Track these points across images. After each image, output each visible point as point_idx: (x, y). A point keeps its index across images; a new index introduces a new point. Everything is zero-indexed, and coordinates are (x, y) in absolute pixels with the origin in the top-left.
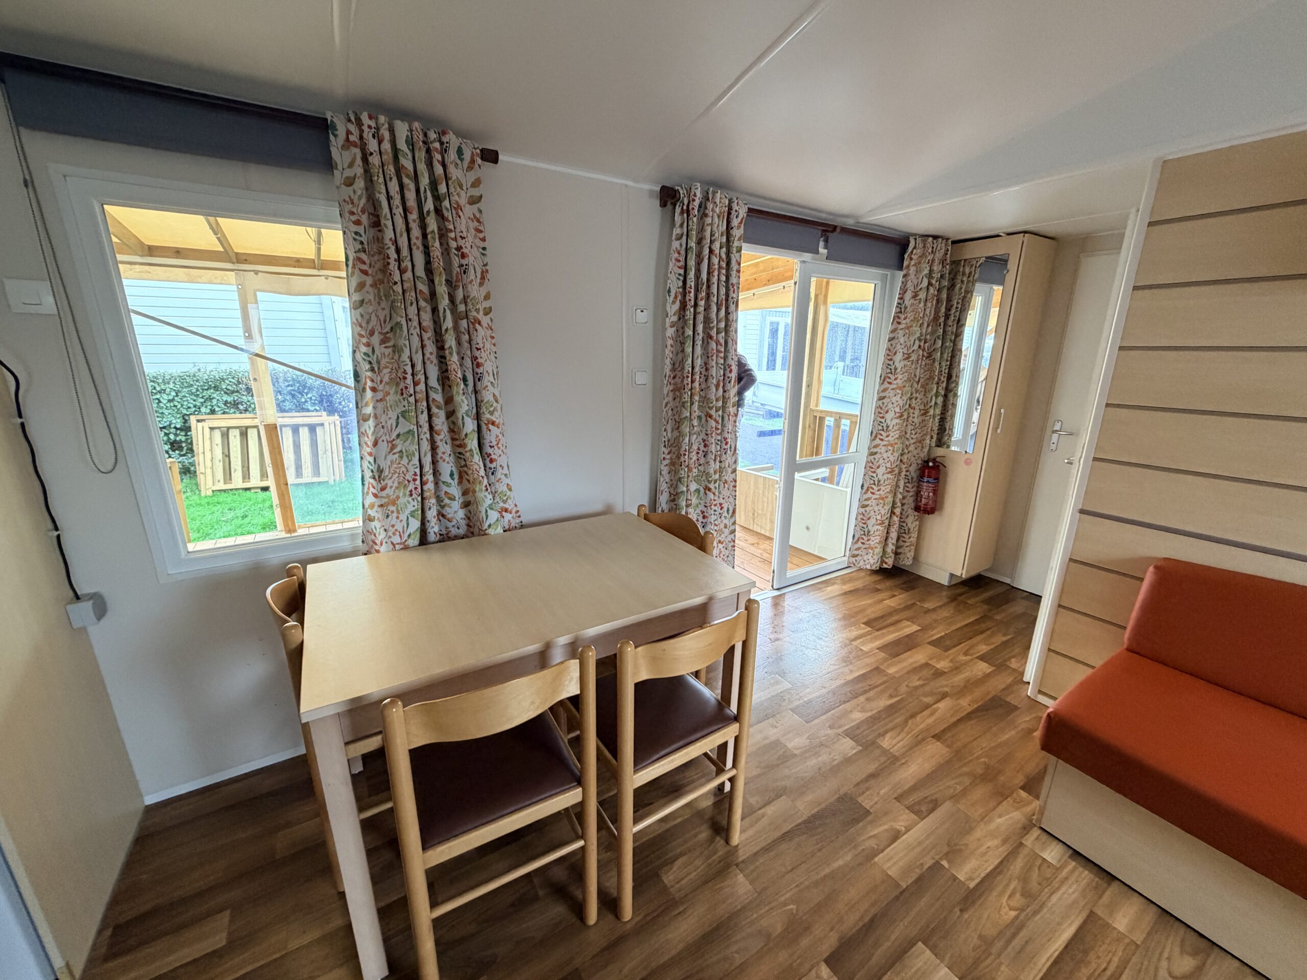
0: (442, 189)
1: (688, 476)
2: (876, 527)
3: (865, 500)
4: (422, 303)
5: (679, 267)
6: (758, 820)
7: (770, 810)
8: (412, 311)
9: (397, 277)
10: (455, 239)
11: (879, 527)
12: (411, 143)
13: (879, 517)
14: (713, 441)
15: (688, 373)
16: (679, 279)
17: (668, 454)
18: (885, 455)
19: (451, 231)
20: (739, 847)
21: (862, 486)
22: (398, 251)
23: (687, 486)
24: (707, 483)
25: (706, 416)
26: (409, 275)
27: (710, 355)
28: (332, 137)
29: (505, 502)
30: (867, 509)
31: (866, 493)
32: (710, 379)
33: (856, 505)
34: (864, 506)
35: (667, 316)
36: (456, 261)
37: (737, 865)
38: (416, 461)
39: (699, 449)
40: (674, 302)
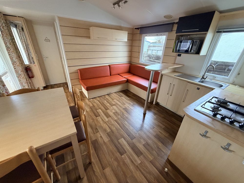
2: (25, 84)
3: (20, 79)
11: (26, 84)
13: (25, 82)
18: (18, 68)
21: (17, 77)
30: (21, 81)
31: (19, 78)
33: (18, 81)
34: (20, 81)
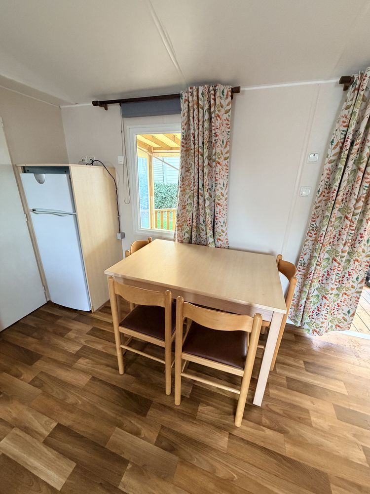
0: (213, 109)
1: (321, 249)
4: (200, 156)
5: (344, 126)
6: (259, 429)
7: (268, 432)
8: (196, 159)
9: (192, 147)
10: (215, 130)
12: (203, 94)
14: (345, 232)
15: (335, 190)
16: (342, 134)
17: (315, 234)
19: (213, 126)
20: (238, 429)
22: (194, 137)
23: (320, 254)
24: (334, 256)
25: (345, 217)
26: (196, 146)
27: (356, 180)
28: (181, 100)
29: (220, 236)
32: (353, 195)
35: (327, 157)
36: (214, 138)
37: (230, 434)
38: (191, 214)
39: (335, 236)
40: (334, 148)
